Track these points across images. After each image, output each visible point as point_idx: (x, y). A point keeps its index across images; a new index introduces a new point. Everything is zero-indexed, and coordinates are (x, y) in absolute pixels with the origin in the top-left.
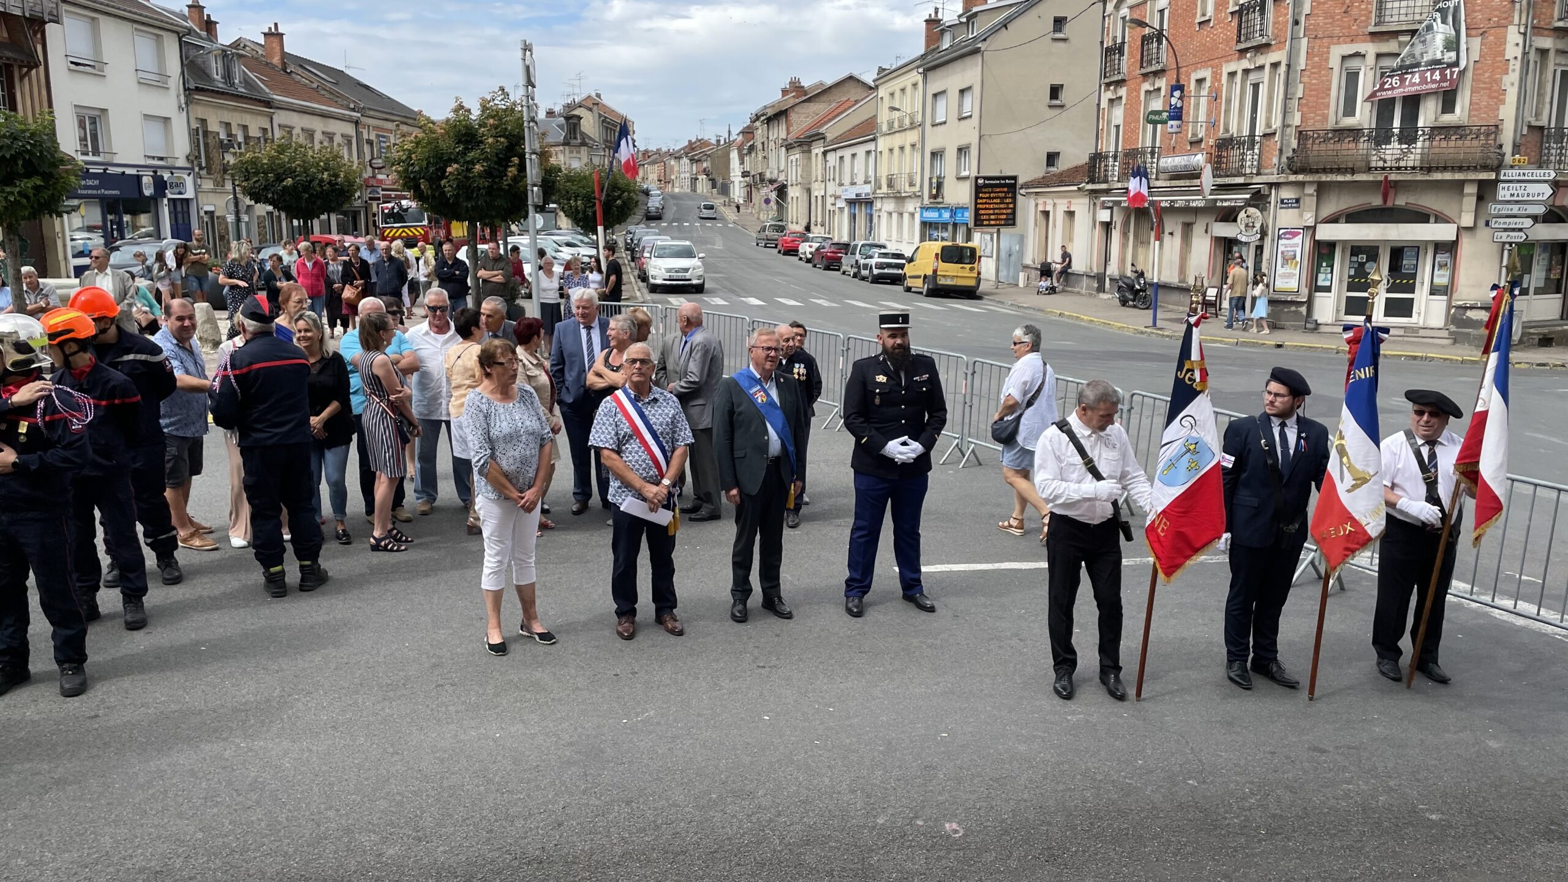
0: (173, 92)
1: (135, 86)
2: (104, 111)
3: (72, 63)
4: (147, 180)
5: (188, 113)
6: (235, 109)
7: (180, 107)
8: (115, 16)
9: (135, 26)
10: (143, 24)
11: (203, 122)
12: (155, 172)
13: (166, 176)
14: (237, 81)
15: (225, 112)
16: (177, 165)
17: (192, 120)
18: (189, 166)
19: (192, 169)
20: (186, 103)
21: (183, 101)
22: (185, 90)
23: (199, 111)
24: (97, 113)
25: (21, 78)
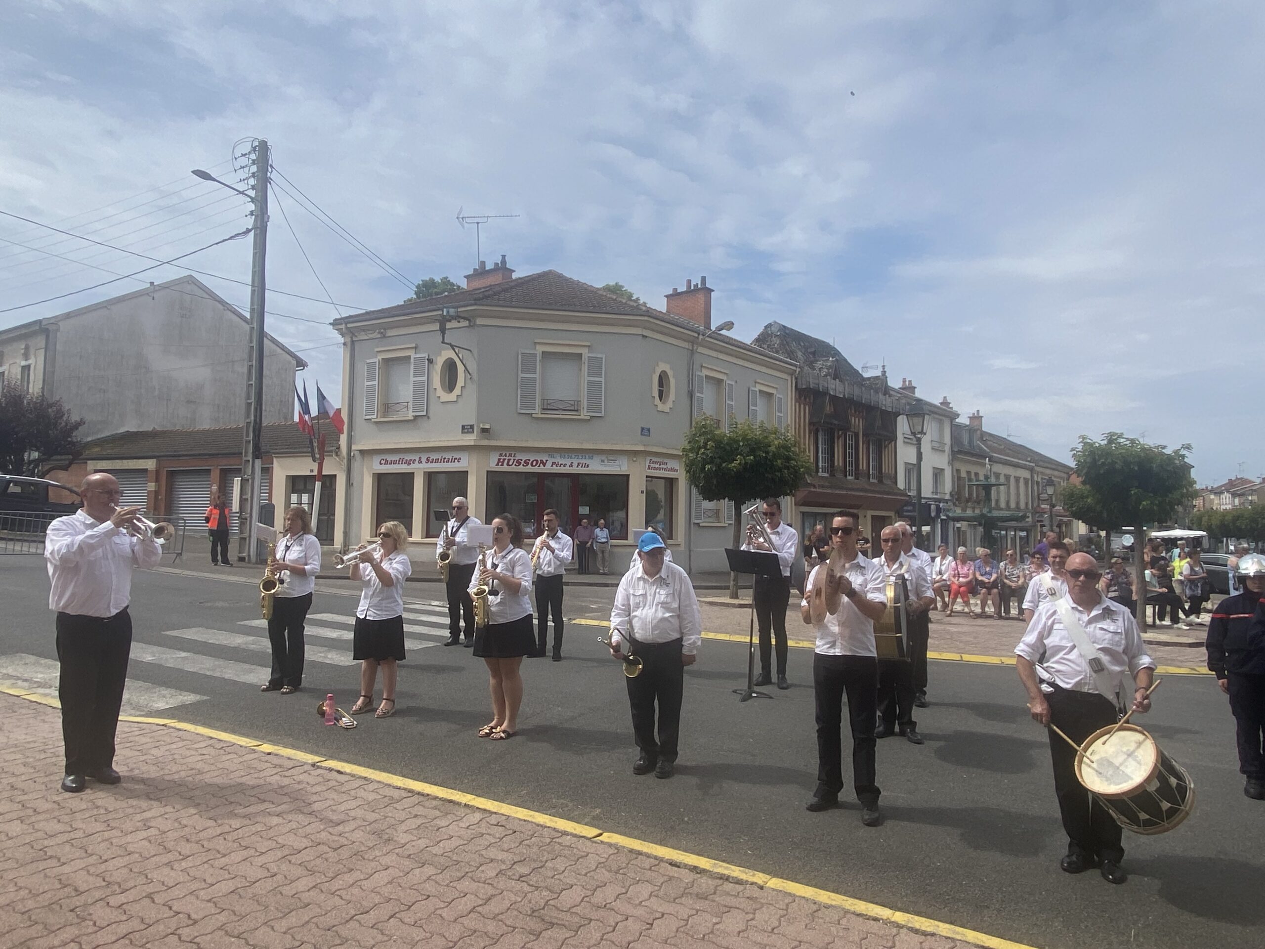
0: (946, 454)
1: (931, 450)
3: (905, 438)
4: (933, 507)
5: (952, 466)
6: (973, 462)
7: (949, 463)
9: (932, 415)
10: (936, 413)
11: (958, 471)
12: (936, 502)
13: (941, 505)
15: (969, 465)
16: (946, 498)
17: (954, 469)
18: (951, 498)
20: (952, 460)
21: (950, 458)
22: (952, 452)
23: (957, 465)
24: (912, 466)
25: (885, 447)
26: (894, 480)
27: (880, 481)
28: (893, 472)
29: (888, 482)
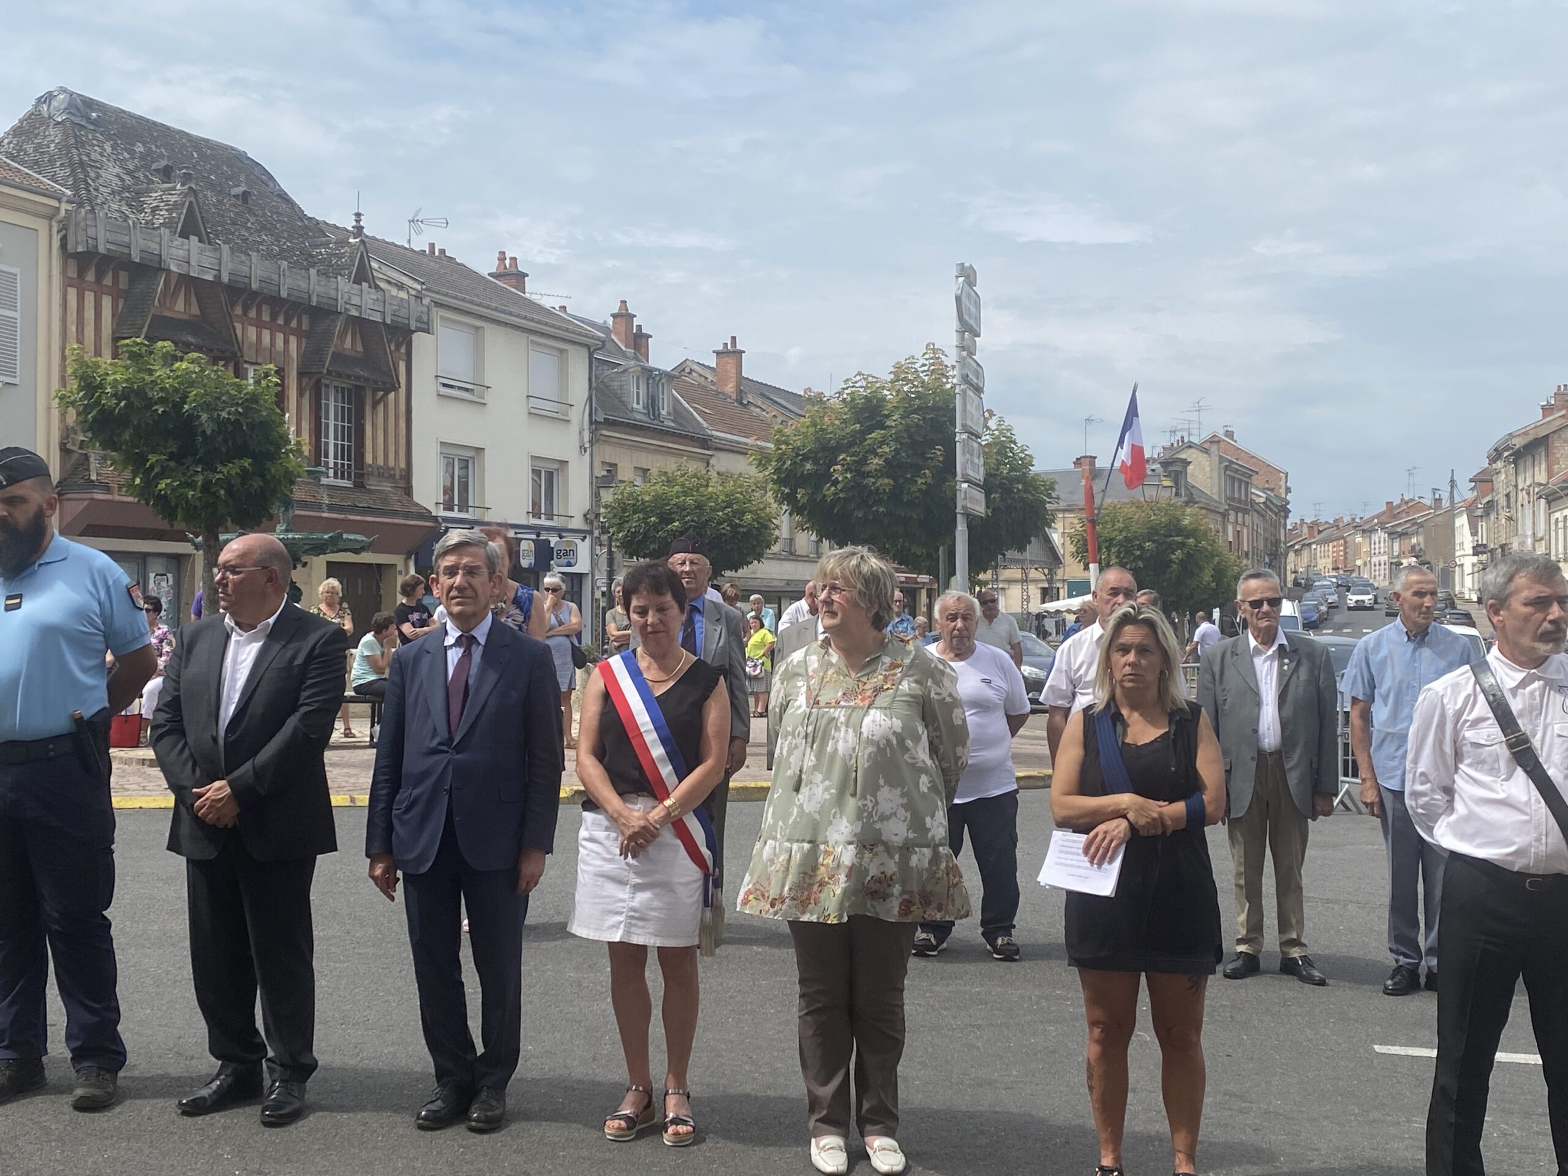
0: (574, 427)
1: (525, 416)
2: (480, 450)
3: (444, 385)
4: (527, 546)
5: (591, 455)
6: (659, 450)
7: (583, 449)
8: (506, 324)
9: (532, 337)
10: (542, 334)
11: (611, 467)
12: (538, 535)
13: (554, 540)
14: (664, 412)
15: (643, 455)
16: (570, 527)
17: (597, 464)
18: (587, 528)
19: (591, 532)
20: (591, 441)
21: (586, 438)
22: (591, 422)
23: (609, 453)
24: (470, 454)
25: (375, 405)
26: (402, 484)
27: (360, 485)
28: (403, 465)
29: (386, 487)
